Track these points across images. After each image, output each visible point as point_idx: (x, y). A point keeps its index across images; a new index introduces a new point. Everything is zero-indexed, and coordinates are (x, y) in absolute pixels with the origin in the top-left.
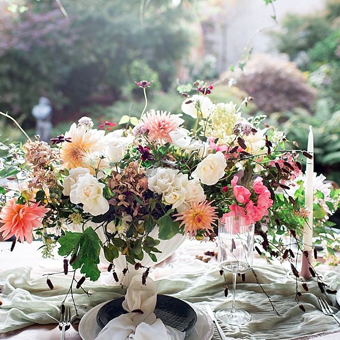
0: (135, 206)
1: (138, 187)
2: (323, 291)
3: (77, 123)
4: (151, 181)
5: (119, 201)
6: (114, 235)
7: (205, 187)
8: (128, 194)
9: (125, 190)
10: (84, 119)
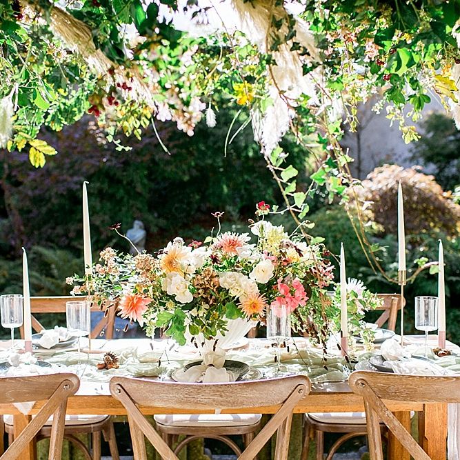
0: (211, 298)
1: (212, 283)
2: (348, 362)
3: (172, 242)
4: (221, 280)
5: (199, 294)
6: (196, 317)
7: (259, 285)
8: (206, 289)
9: (204, 286)
10: (177, 238)
